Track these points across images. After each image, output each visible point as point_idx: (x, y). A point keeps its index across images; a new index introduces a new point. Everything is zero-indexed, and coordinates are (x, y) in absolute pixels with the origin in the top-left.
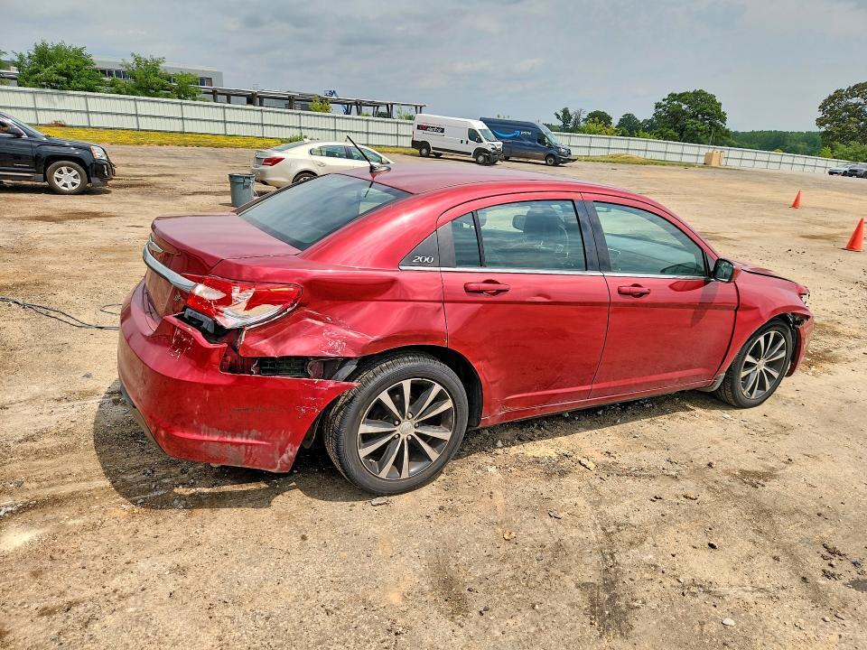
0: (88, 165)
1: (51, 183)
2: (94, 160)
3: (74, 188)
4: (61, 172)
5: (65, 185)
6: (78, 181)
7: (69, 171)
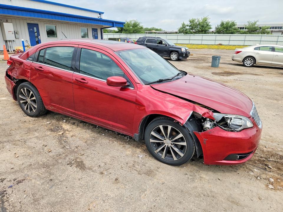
0: (179, 53)
1: (170, 58)
2: (182, 52)
3: (175, 59)
4: (173, 55)
5: (173, 58)
6: (176, 57)
7: (175, 55)
